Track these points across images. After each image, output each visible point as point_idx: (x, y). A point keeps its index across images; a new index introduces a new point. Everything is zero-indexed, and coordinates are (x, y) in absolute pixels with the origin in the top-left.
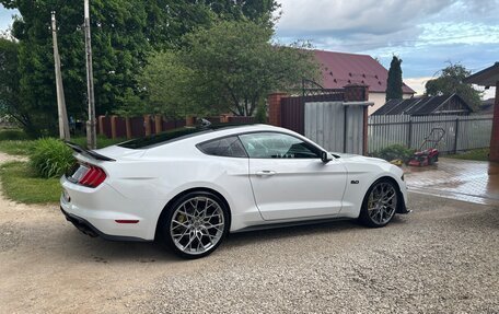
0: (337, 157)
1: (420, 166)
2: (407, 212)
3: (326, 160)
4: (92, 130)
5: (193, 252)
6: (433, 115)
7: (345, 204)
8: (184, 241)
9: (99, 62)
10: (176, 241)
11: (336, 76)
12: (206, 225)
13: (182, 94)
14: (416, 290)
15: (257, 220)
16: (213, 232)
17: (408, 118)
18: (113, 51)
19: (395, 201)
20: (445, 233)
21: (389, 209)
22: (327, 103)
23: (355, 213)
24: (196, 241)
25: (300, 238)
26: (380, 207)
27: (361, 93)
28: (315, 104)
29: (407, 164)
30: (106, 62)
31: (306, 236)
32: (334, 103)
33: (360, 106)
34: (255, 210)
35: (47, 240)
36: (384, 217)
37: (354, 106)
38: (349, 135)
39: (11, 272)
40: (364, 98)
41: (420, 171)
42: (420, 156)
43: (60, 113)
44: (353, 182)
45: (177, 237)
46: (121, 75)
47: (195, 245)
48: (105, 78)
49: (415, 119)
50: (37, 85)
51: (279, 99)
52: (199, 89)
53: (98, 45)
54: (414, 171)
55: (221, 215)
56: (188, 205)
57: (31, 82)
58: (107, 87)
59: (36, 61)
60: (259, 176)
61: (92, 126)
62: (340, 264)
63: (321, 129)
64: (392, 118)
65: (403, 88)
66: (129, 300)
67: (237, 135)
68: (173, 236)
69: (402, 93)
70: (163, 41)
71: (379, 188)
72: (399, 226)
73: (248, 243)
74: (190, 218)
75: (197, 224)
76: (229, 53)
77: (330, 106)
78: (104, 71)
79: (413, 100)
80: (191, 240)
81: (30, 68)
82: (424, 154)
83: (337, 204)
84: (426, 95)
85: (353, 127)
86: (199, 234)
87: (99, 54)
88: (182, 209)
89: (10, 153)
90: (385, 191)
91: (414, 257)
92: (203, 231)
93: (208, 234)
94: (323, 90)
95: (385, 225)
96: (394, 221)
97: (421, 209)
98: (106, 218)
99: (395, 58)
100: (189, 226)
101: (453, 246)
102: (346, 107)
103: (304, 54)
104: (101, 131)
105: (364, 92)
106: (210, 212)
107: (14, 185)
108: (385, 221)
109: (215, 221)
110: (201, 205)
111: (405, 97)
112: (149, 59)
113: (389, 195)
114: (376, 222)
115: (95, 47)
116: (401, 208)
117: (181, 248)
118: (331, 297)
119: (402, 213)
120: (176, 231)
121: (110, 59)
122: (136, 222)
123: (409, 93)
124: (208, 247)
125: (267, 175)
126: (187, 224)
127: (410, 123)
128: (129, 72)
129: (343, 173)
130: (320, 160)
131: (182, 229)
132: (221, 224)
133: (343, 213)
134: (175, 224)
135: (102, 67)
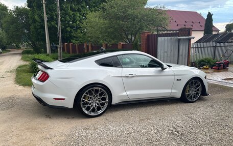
0: (170, 66)
1: (218, 69)
2: (207, 95)
3: (163, 69)
4: (60, 50)
5: (92, 114)
6: (228, 42)
7: (173, 91)
8: (88, 109)
9: (65, 18)
10: (84, 109)
11: (178, 23)
12: (99, 101)
13: (101, 33)
14: (205, 141)
15: (126, 99)
16: (103, 104)
17: (214, 44)
18: (71, 13)
19: (200, 90)
20: (227, 107)
21: (197, 94)
22: (169, 38)
23: (179, 95)
24: (94, 109)
25: (148, 108)
26: (192, 93)
27: (187, 32)
28: (163, 38)
29: (212, 68)
30: (68, 18)
31: (152, 107)
32: (173, 37)
33: (187, 39)
34: (125, 94)
35: (27, 105)
36: (194, 97)
37: (183, 39)
38: (180, 54)
39: (5, 121)
40: (189, 34)
41: (218, 72)
42: (218, 64)
43: (47, 42)
44: (178, 80)
45: (84, 107)
46: (75, 24)
47: (93, 111)
48: (67, 25)
49: (218, 45)
50: (38, 29)
51: (146, 35)
52: (109, 30)
53: (64, 10)
54: (215, 72)
55: (107, 96)
56: (90, 91)
57: (35, 28)
58: (69, 29)
59: (37, 18)
60: (127, 77)
61: (60, 48)
62: (167, 123)
63: (166, 50)
64: (206, 44)
65: (213, 28)
66: (55, 139)
67: (116, 56)
68: (82, 106)
69: (212, 31)
70: (94, 7)
71: (192, 83)
72: (202, 102)
73: (121, 110)
74: (91, 98)
75: (95, 101)
76: (123, 12)
77: (171, 39)
78: (67, 22)
79: (218, 34)
80: (91, 108)
81: (34, 21)
82: (221, 63)
83: (169, 91)
84: (226, 31)
85: (183, 50)
86: (95, 105)
87: (65, 14)
88: (87, 93)
89: (25, 61)
90: (195, 84)
91: (207, 121)
92: (98, 104)
93: (100, 106)
94: (167, 30)
95: (195, 102)
96: (200, 99)
97: (216, 93)
98: (50, 97)
99: (209, 13)
100: (90, 102)
101: (230, 115)
102: (179, 39)
103: (161, 12)
104: (66, 50)
105: (189, 31)
106: (101, 95)
107: (21, 76)
108: (195, 100)
109: (104, 99)
110: (97, 91)
111: (214, 33)
112: (87, 16)
113: (198, 86)
114: (190, 100)
115: (63, 11)
116: (204, 93)
117: (86, 112)
118: (158, 143)
119: (204, 95)
120: (83, 104)
121: (70, 16)
122: (64, 99)
123: (217, 31)
124: (100, 112)
125: (132, 76)
126: (89, 100)
127: (215, 47)
128: (78, 22)
129: (172, 75)
130: (160, 69)
131: (87, 103)
132: (107, 100)
133: (172, 95)
134: (83, 101)
135: (66, 20)
